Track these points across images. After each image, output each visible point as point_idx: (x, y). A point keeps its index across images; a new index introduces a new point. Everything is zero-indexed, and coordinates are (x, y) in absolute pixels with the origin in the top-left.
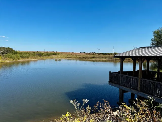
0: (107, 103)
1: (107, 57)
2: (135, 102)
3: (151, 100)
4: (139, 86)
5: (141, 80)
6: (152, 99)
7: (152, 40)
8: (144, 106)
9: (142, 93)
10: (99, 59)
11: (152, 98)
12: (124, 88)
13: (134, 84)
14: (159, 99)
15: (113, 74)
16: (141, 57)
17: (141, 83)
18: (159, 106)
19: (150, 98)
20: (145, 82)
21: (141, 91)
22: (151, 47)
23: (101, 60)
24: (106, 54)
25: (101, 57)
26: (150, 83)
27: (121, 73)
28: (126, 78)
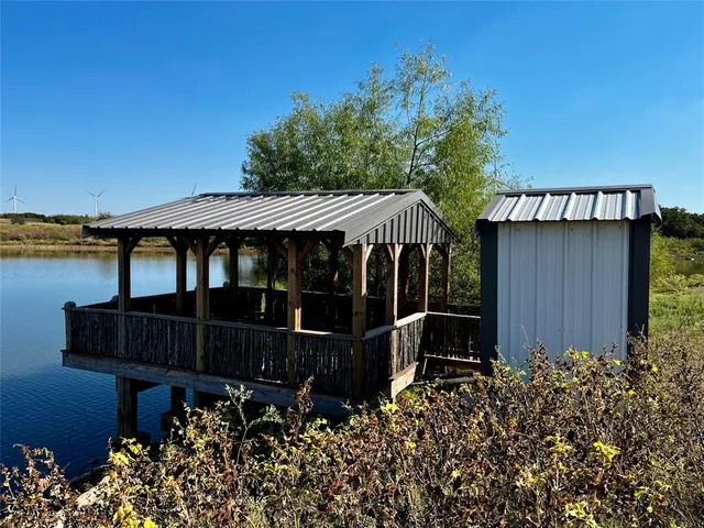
0: (43, 456)
1: (61, 235)
2: (178, 423)
3: (238, 399)
4: (199, 353)
5: (207, 325)
6: (243, 393)
7: (245, 171)
8: (215, 431)
9: (209, 378)
10: (16, 246)
11: (242, 390)
12: (139, 371)
13: (180, 347)
14: (272, 391)
15: (83, 313)
16: (202, 234)
17: (206, 338)
18: (265, 419)
19: (233, 395)
20: (220, 331)
21: (206, 371)
22: (241, 196)
23: (30, 246)
24: (58, 220)
25: (28, 237)
26: (236, 335)
27: (121, 304)
28: (147, 325)
